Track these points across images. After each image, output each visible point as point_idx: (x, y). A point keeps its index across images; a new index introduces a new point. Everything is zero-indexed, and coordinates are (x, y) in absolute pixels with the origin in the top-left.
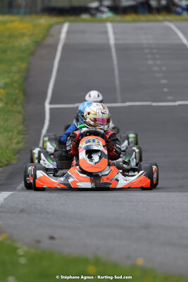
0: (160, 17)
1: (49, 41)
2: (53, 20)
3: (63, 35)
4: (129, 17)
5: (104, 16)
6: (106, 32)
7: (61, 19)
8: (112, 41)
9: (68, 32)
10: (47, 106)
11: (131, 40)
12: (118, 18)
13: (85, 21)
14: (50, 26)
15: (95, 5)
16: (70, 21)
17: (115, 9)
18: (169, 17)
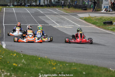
0: (23, 7)
1: (2, 11)
2: (2, 7)
3: (4, 10)
4: (16, 7)
5: (11, 7)
6: (13, 10)
7: (3, 7)
8: (14, 12)
9: (5, 10)
10: (4, 25)
11: (18, 11)
12: (14, 7)
13: (7, 7)
14: (2, 8)
15: (9, 4)
16: (5, 7)
17: (13, 5)
18: (24, 7)
